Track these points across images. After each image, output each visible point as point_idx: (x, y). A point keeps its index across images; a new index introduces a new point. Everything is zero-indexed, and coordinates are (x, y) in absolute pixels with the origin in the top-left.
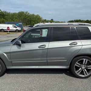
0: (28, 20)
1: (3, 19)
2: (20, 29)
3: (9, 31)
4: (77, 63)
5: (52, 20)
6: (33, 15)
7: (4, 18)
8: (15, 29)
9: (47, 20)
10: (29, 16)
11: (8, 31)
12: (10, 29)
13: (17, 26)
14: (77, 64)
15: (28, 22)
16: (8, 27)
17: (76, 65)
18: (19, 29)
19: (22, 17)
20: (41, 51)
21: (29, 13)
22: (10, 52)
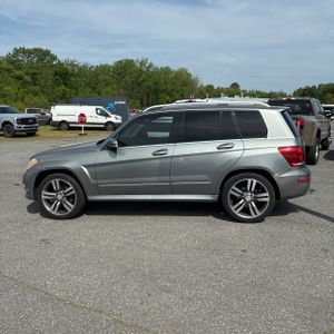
0: (149, 87)
1: (63, 87)
2: (120, 121)
3: (86, 129)
4: (234, 187)
5: (235, 85)
6: (167, 71)
7: (66, 85)
8: (103, 120)
9: (215, 87)
10: (152, 73)
11: (80, 129)
12: (88, 120)
13: (110, 110)
14: (234, 190)
15: (148, 95)
16: (82, 115)
17: (231, 192)
18: (114, 121)
19: (127, 78)
20: (158, 161)
21: (151, 65)
22: (95, 165)
